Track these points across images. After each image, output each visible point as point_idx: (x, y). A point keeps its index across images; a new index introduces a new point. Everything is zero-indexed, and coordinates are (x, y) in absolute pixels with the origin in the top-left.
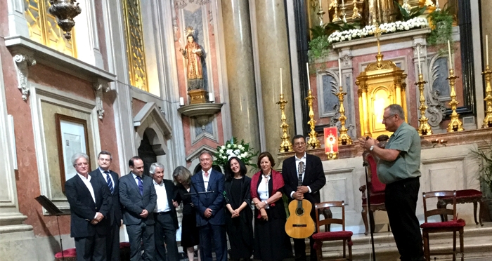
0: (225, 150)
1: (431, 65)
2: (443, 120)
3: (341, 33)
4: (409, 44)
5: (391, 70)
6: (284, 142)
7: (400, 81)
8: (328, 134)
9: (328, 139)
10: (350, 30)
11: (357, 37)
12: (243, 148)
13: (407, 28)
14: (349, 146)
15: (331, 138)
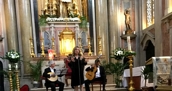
0: (10, 54)
1: (81, 34)
2: (84, 52)
3: (51, 18)
4: (73, 26)
5: (71, 33)
6: (32, 54)
7: (74, 37)
8: (50, 52)
9: (50, 54)
10: (54, 18)
11: (57, 21)
12: (17, 54)
13: (73, 20)
14: (56, 57)
15: (51, 54)
